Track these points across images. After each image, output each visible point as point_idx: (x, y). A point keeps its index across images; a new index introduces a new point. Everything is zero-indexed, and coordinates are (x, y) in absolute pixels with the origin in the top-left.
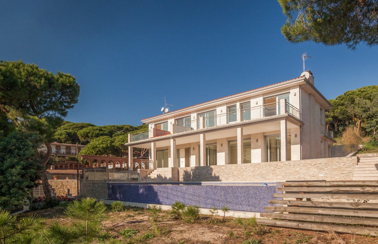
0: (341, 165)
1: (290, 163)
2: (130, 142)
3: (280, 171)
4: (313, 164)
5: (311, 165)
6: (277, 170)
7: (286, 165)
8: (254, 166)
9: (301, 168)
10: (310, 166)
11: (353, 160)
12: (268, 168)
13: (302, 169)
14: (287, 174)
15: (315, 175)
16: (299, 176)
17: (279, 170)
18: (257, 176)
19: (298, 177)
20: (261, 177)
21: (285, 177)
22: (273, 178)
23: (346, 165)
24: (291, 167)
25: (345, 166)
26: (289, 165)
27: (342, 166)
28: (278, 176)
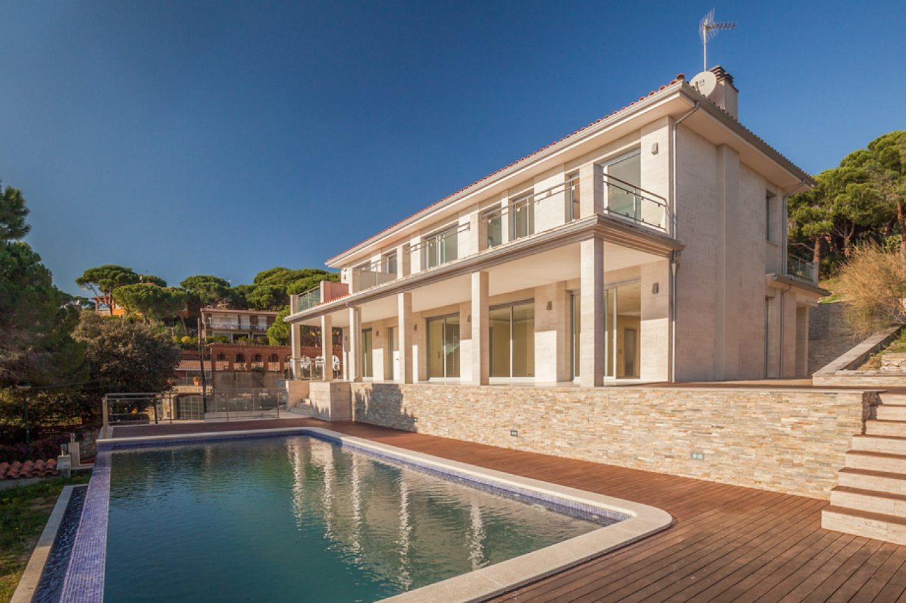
0: (784, 426)
1: (592, 398)
2: (294, 313)
3: (563, 421)
4: (669, 410)
5: (662, 412)
6: (554, 416)
7: (579, 402)
8: (494, 397)
9: (628, 417)
10: (657, 416)
11: (842, 406)
12: (531, 408)
13: (629, 421)
14: (583, 436)
15: (674, 452)
16: (618, 448)
17: (558, 416)
18: (503, 429)
19: (616, 452)
20: (513, 433)
21: (576, 445)
22: (542, 442)
23: (806, 427)
24: (597, 410)
25: (798, 433)
26: (590, 404)
27: (788, 430)
28: (558, 437)
